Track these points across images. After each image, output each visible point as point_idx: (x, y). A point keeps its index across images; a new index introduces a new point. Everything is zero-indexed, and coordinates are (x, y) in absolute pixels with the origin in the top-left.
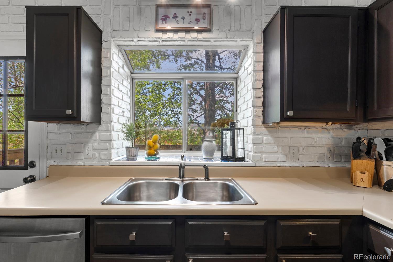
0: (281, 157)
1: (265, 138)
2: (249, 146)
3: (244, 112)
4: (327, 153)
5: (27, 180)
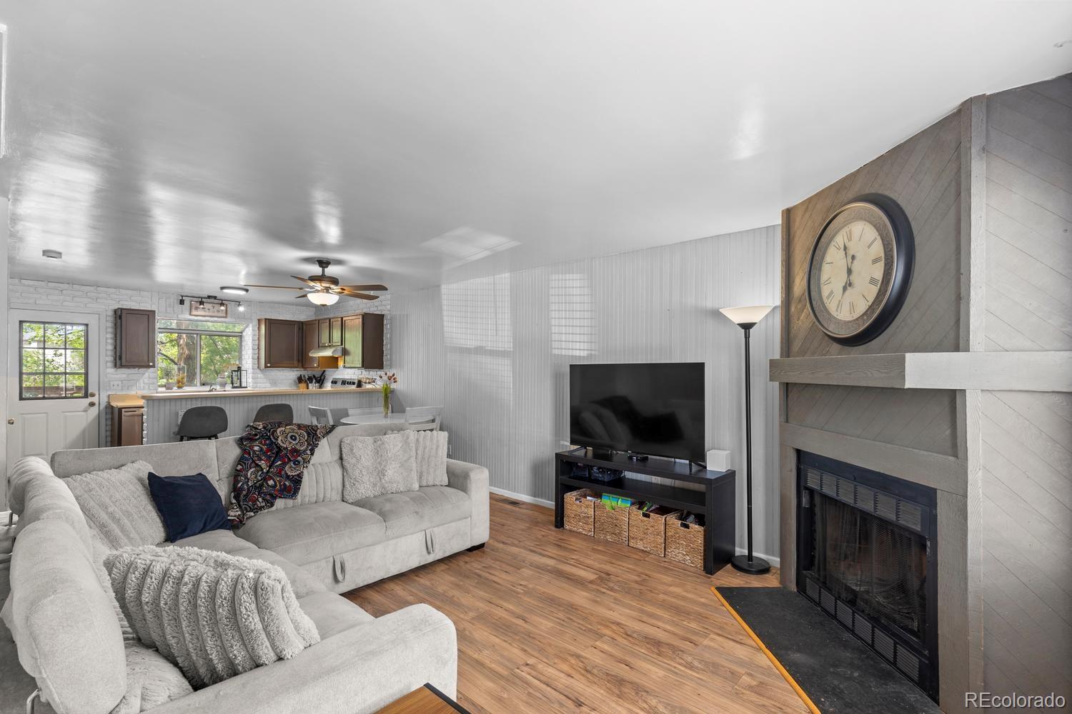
2: (249, 380)
3: (247, 362)
4: (293, 382)
5: (92, 404)
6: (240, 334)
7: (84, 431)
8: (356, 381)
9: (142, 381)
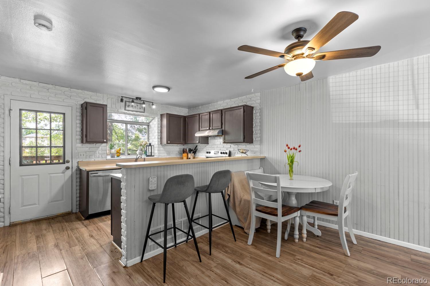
0: (166, 154)
1: (161, 149)
2: (156, 152)
3: (153, 139)
4: (178, 153)
5: (67, 168)
6: (148, 124)
7: (62, 187)
8: (228, 152)
9: (98, 152)
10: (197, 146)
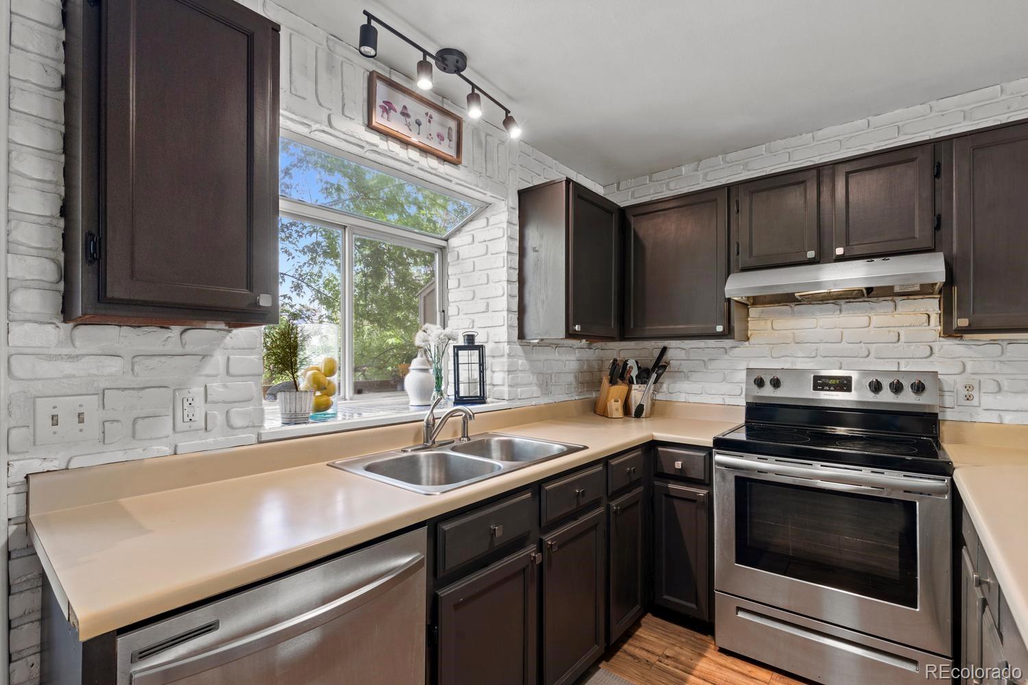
0: (535, 390)
2: (501, 377)
6: (443, 243)
9: (197, 390)
10: (664, 350)
